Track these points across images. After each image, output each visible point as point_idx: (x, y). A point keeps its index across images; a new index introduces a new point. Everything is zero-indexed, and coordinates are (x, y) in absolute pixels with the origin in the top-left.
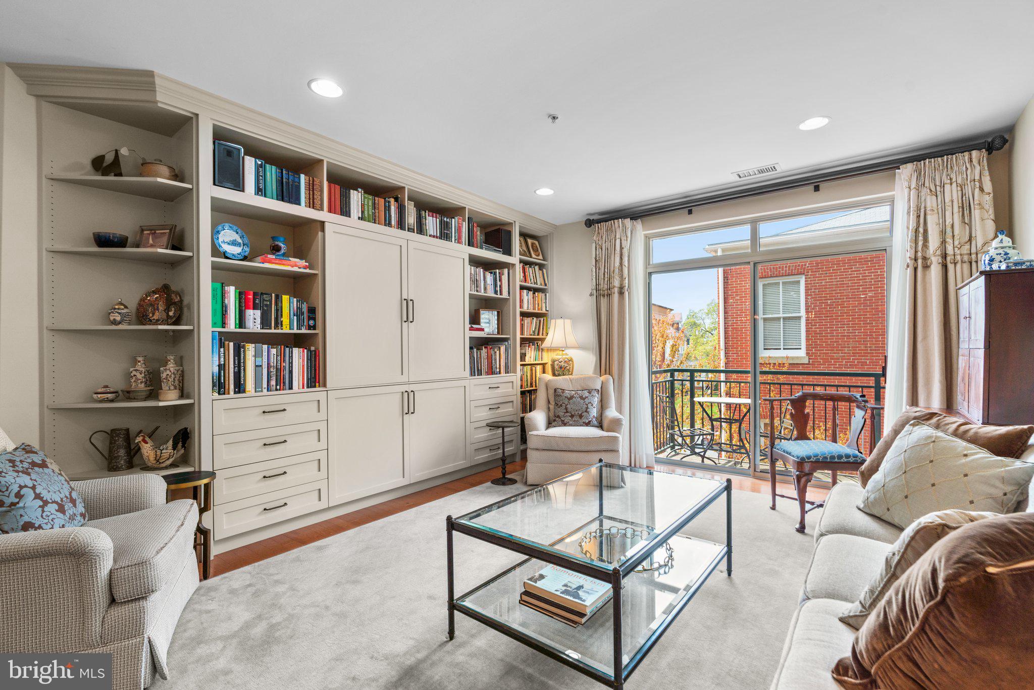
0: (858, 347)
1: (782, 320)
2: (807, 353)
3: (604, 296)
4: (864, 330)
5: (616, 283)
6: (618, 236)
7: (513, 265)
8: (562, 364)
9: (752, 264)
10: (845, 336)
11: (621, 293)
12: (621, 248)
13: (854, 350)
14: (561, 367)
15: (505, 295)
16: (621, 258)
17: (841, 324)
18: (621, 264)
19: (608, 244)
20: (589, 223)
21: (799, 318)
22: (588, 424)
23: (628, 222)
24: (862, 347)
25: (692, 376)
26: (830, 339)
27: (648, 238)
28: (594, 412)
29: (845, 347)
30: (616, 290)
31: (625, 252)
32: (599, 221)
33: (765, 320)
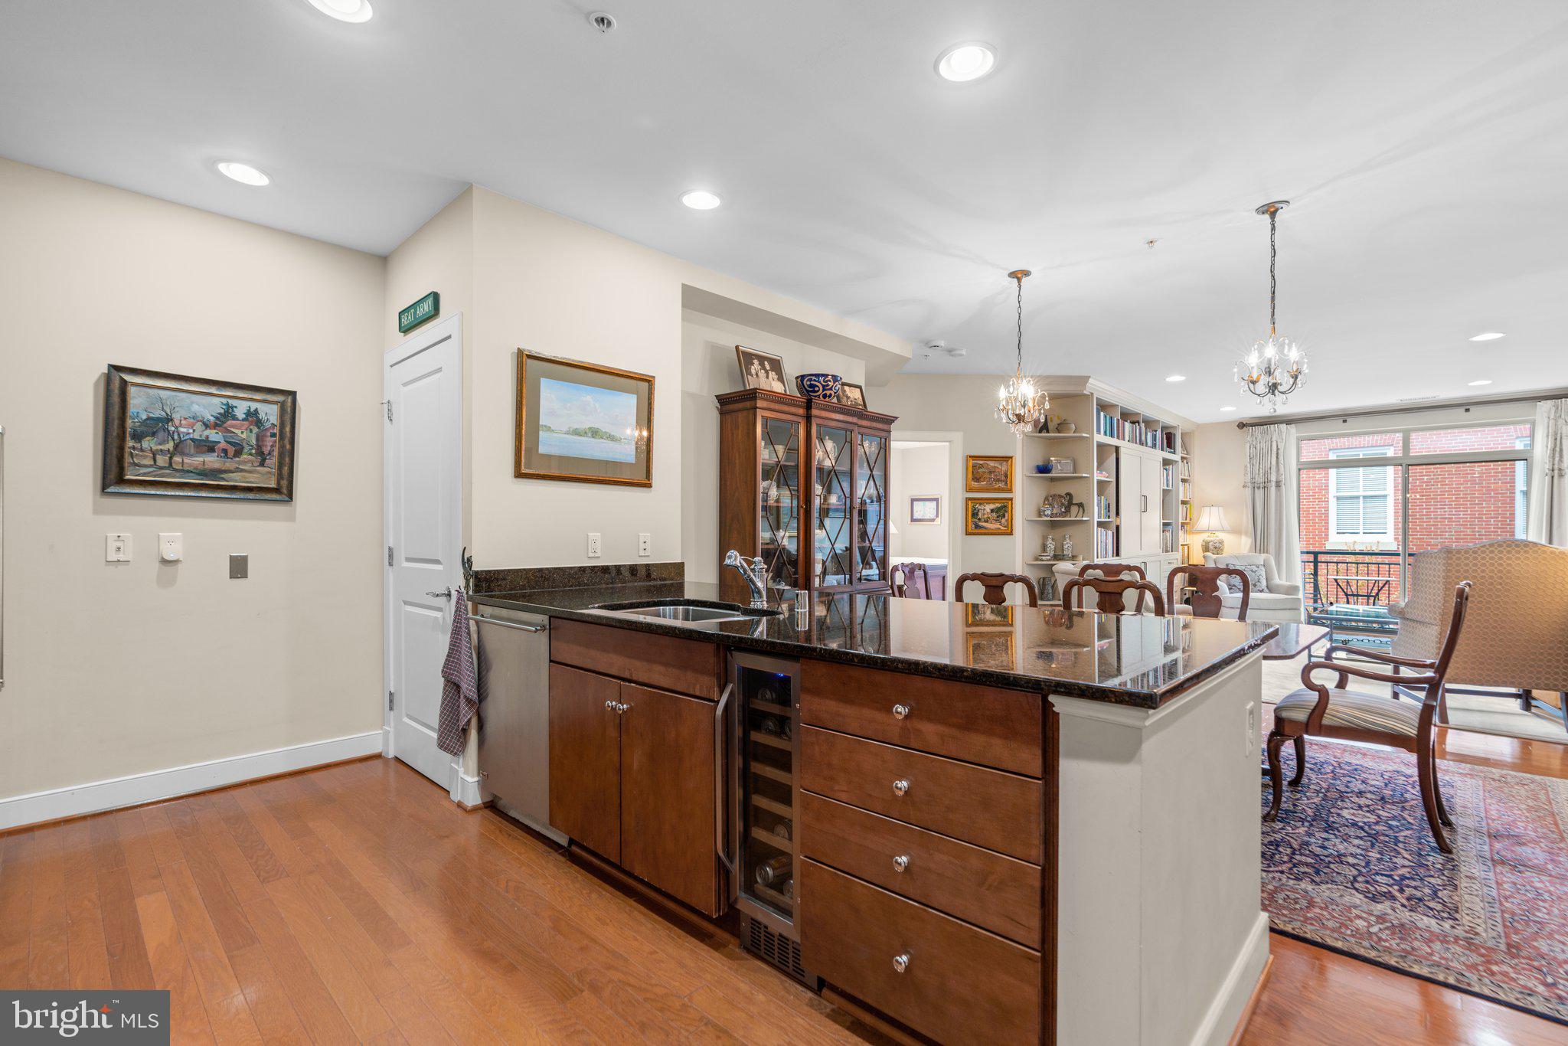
0: (1464, 532)
1: (1361, 498)
2: (1395, 538)
3: (1259, 488)
4: (1471, 511)
5: (1274, 478)
6: (1274, 439)
7: (1176, 462)
8: (1217, 545)
9: (1404, 465)
10: (1446, 518)
11: (1278, 485)
12: (1278, 449)
13: (1457, 535)
14: (1216, 548)
15: (1170, 488)
16: (1277, 458)
17: (1441, 505)
18: (1277, 462)
19: (1263, 445)
20: (1242, 425)
21: (1385, 496)
22: (1262, 591)
23: (1283, 427)
24: (1469, 531)
25: (1316, 558)
26: (1426, 522)
27: (1300, 440)
28: (1264, 583)
29: (1446, 532)
30: (1273, 484)
31: (1281, 452)
32: (1252, 425)
33: (1338, 498)
